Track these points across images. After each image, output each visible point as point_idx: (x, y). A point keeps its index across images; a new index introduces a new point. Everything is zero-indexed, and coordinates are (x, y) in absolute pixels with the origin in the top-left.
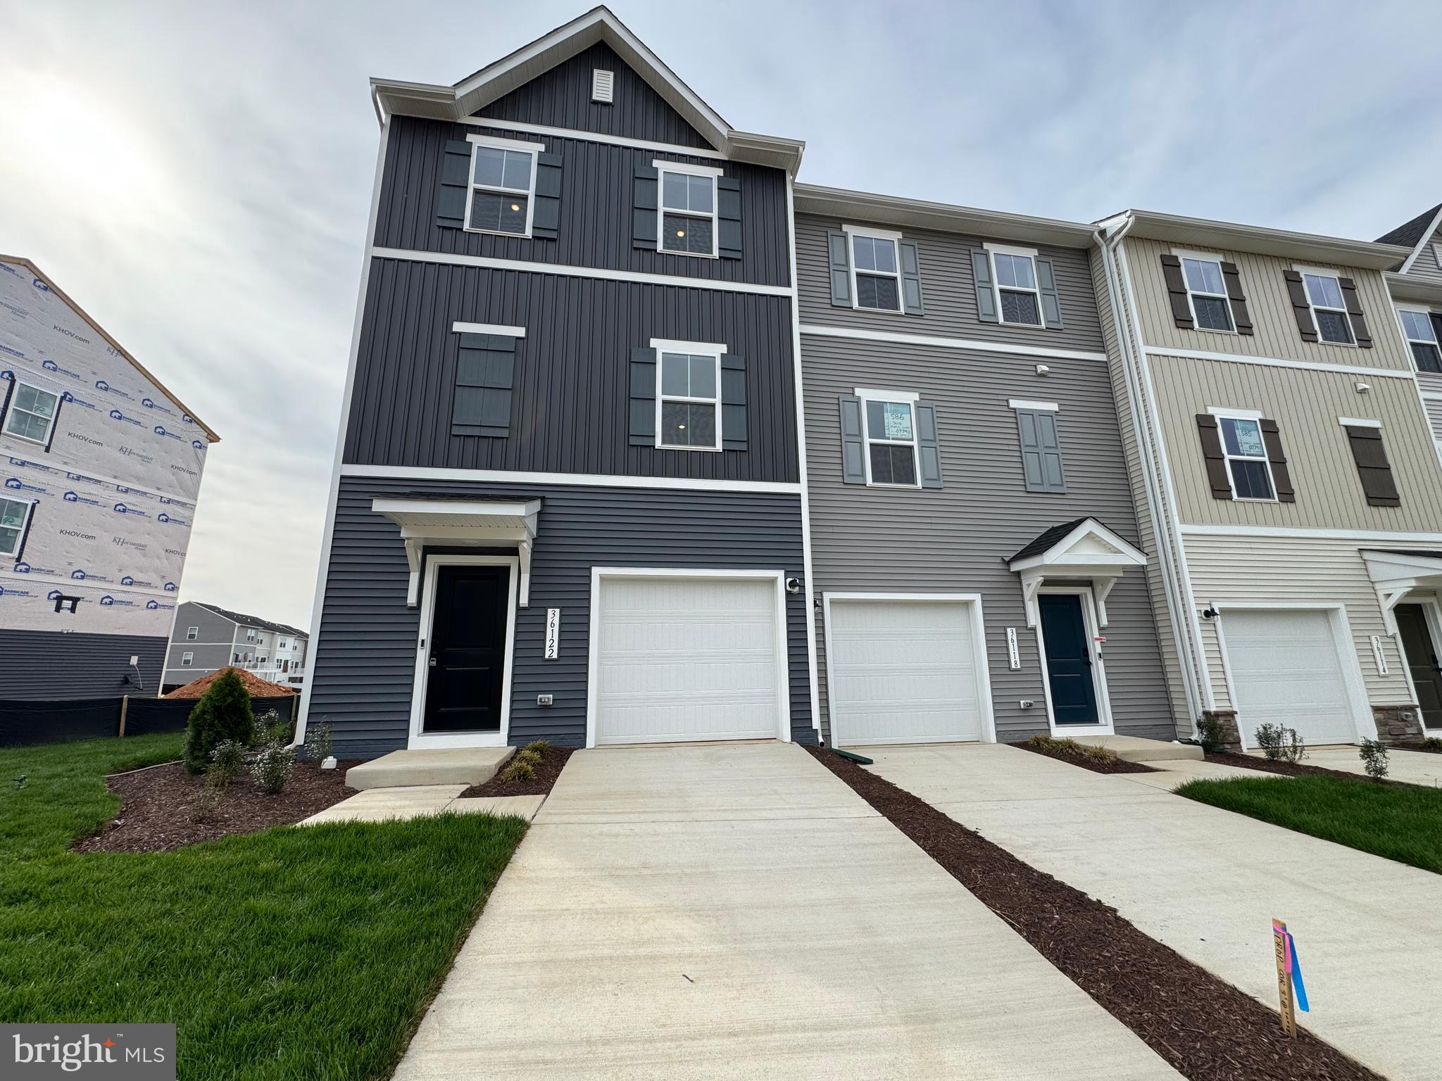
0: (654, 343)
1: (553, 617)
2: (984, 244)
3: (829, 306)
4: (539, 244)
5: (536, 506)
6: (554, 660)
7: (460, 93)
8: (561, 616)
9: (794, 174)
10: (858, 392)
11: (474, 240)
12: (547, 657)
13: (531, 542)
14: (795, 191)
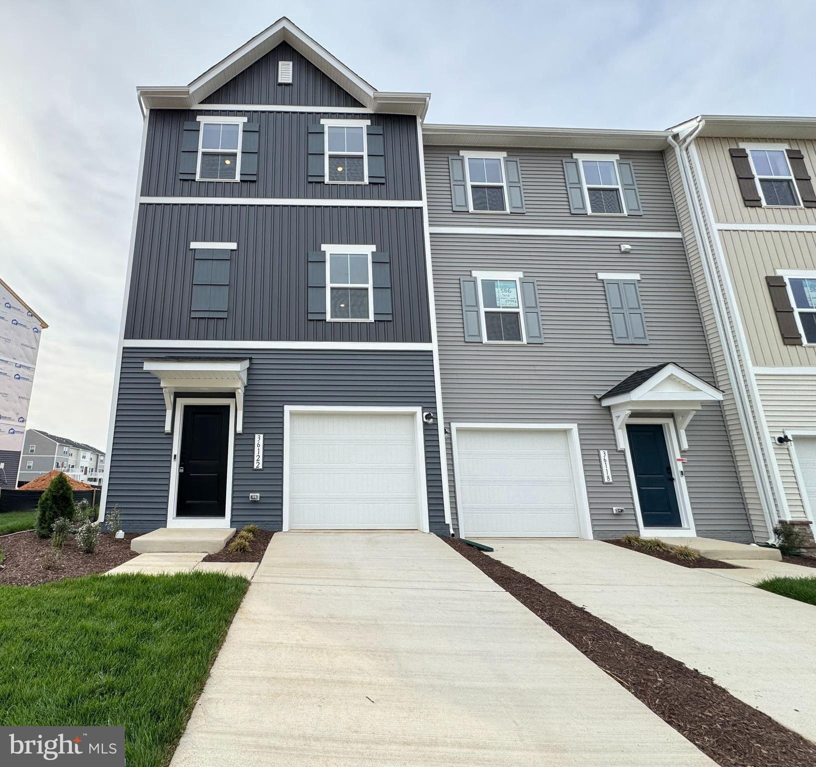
0: (324, 247)
1: (259, 439)
2: (574, 154)
3: (451, 212)
4: (245, 185)
5: (246, 364)
6: (260, 470)
7: (192, 89)
8: (264, 439)
9: (423, 118)
10: (475, 273)
11: (203, 187)
12: (255, 467)
13: (243, 389)
14: (423, 130)
